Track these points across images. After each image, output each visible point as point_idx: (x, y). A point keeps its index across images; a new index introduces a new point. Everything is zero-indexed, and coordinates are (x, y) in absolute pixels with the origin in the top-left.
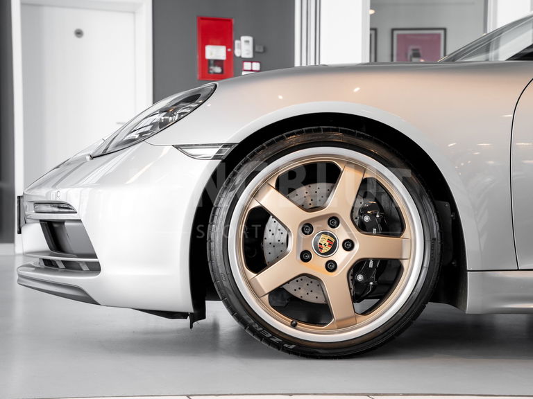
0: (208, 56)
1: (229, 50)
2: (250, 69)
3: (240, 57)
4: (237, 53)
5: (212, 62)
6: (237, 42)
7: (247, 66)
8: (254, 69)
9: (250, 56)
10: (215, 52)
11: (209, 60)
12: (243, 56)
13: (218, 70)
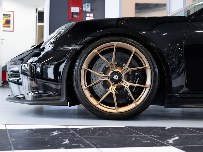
0: (72, 11)
1: (81, 9)
2: (89, 16)
3: (85, 11)
4: (84, 9)
5: (74, 13)
6: (84, 5)
7: (88, 15)
8: (91, 16)
9: (90, 11)
10: (75, 9)
11: (73, 13)
12: (86, 11)
13: (76, 16)
